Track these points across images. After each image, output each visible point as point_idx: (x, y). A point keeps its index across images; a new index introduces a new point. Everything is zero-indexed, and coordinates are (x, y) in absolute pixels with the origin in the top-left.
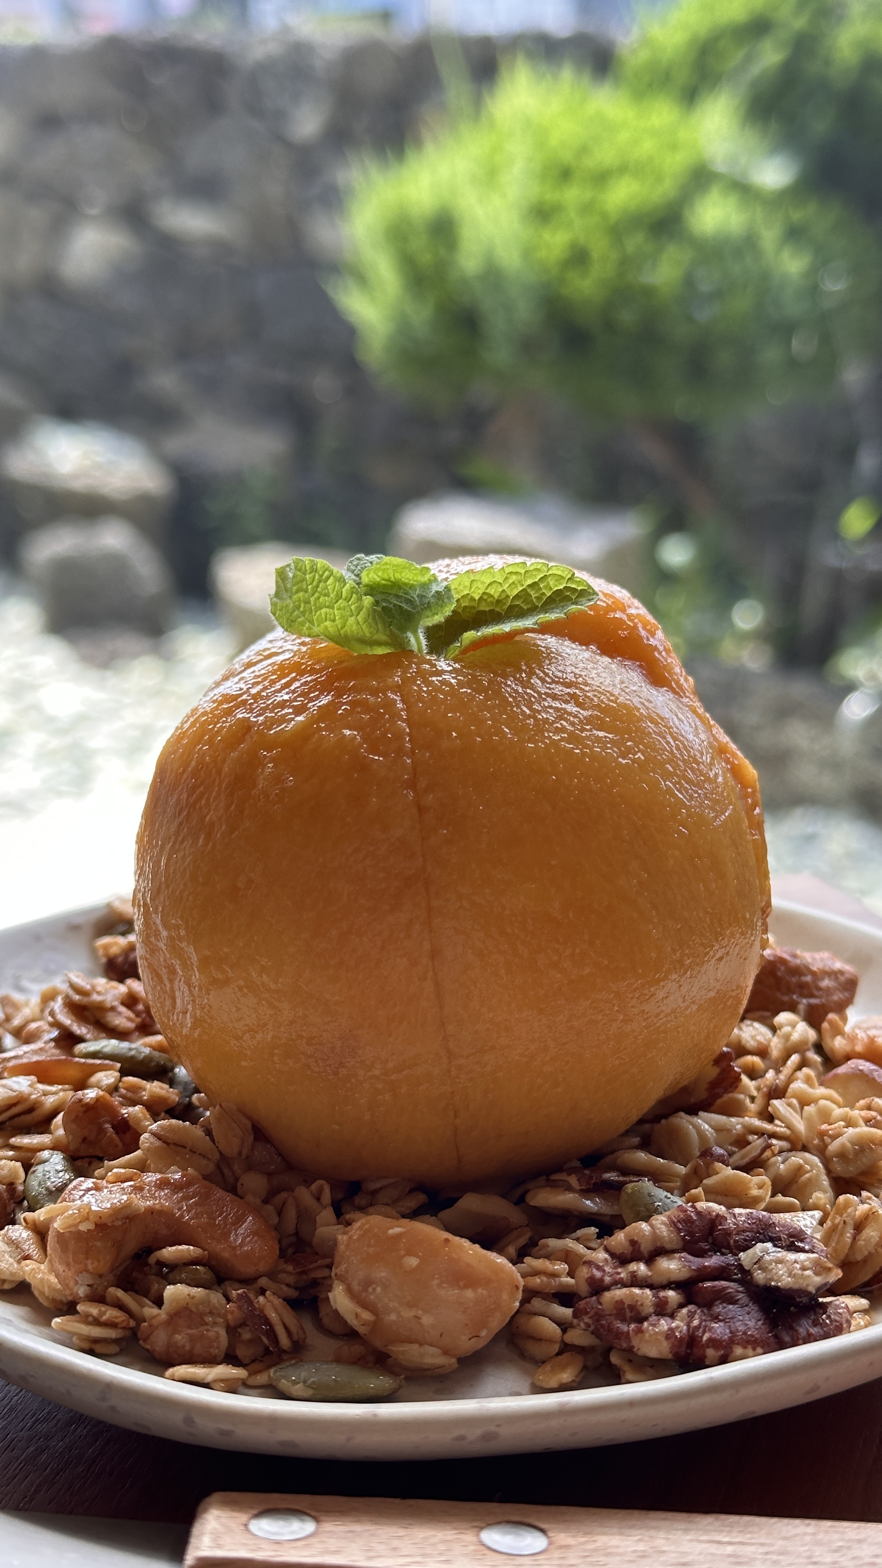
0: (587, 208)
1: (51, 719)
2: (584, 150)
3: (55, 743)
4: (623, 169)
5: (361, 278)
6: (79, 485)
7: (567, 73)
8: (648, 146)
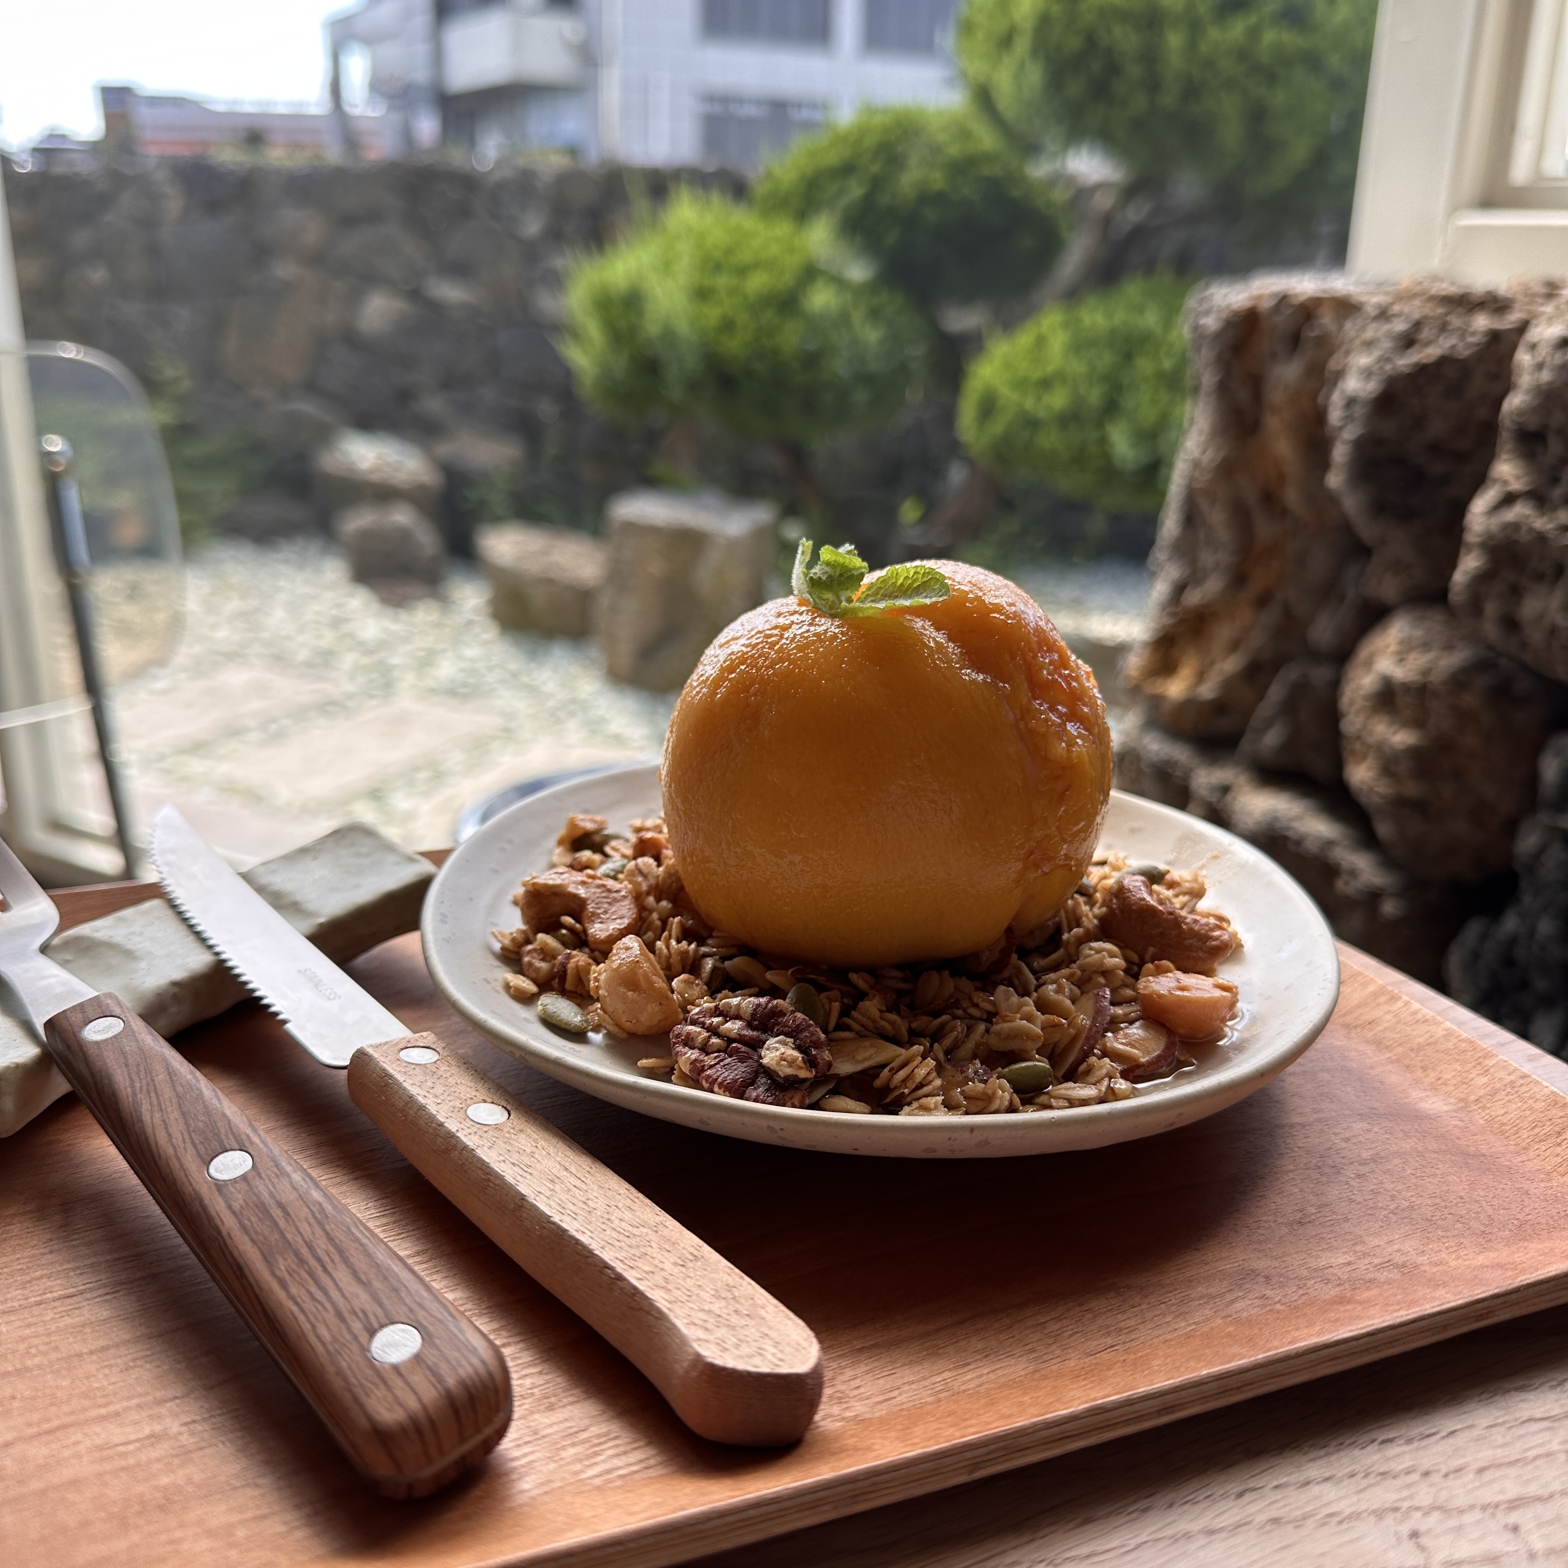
0: (732, 292)
1: (361, 644)
2: (729, 251)
3: (366, 660)
4: (756, 265)
5: (575, 334)
6: (375, 477)
7: (716, 198)
8: (774, 249)
